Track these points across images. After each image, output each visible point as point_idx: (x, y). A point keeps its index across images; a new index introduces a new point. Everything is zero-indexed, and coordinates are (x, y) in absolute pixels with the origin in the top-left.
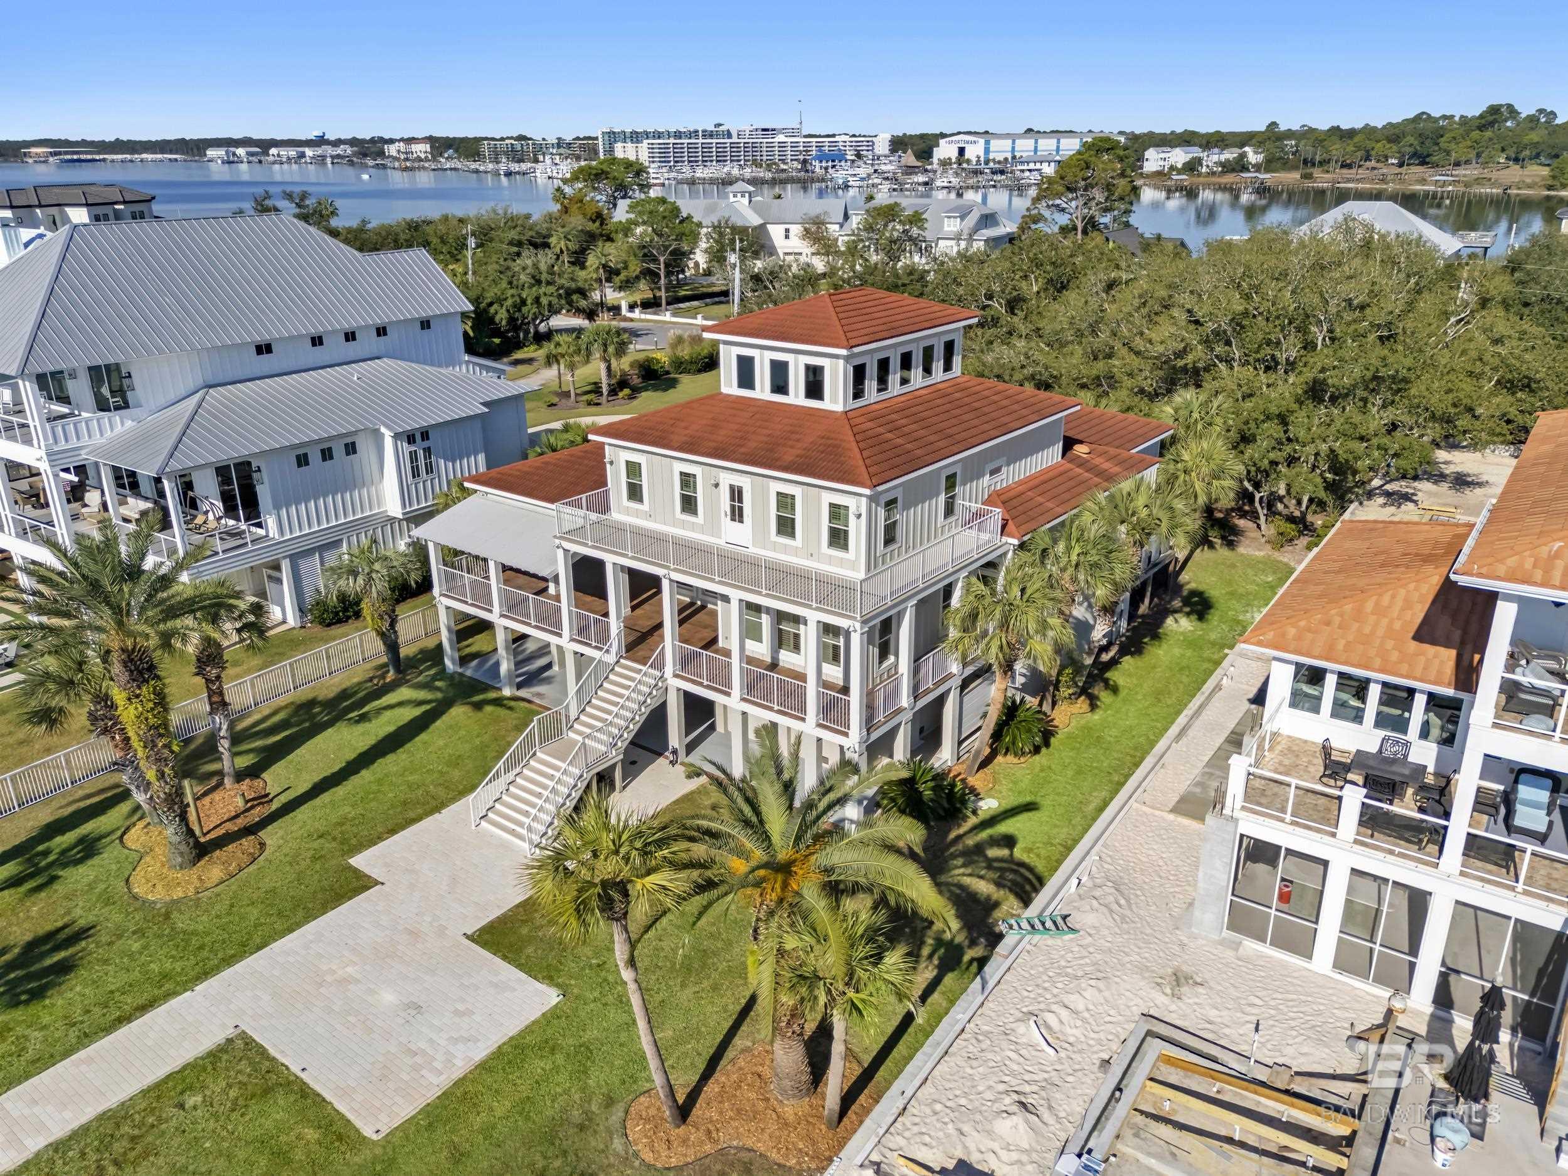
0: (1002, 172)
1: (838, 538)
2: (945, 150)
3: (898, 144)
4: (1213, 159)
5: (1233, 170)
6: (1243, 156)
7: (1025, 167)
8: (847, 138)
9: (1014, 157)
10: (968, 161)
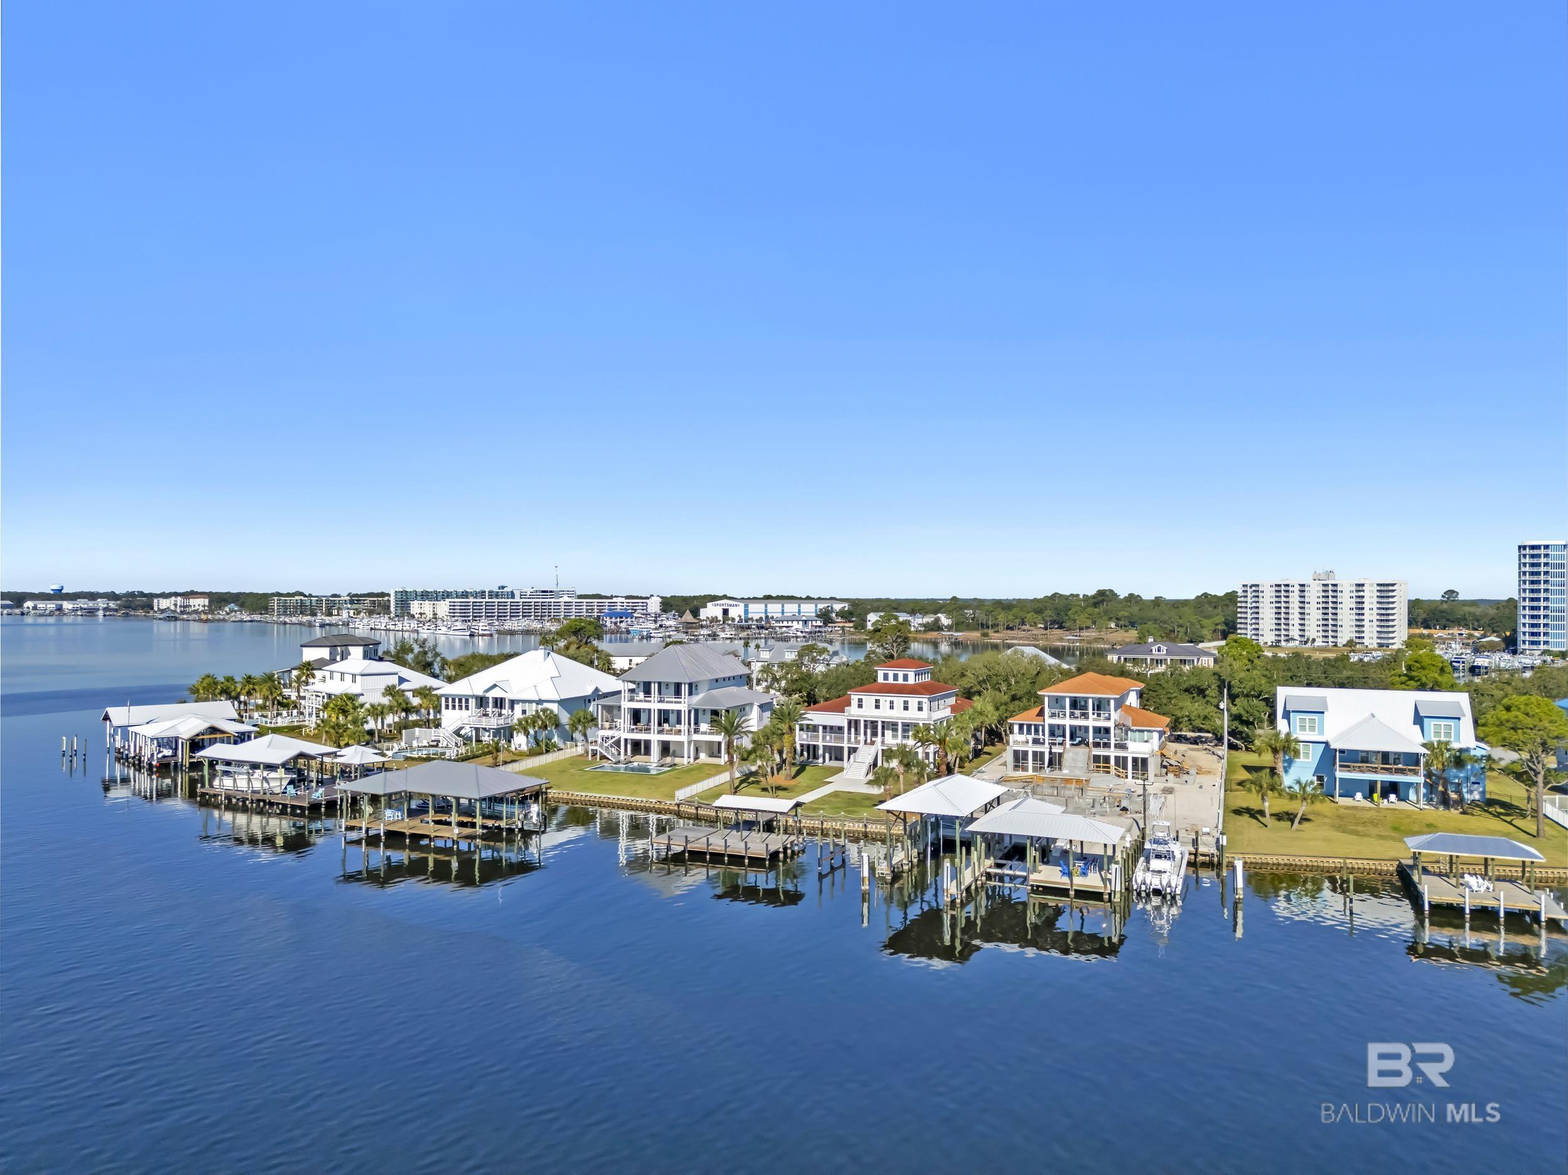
0: (762, 627)
1: (920, 709)
2: (712, 611)
3: (668, 604)
4: (917, 621)
5: (932, 630)
6: (937, 620)
7: (781, 624)
8: (623, 600)
9: (767, 617)
10: (733, 619)
